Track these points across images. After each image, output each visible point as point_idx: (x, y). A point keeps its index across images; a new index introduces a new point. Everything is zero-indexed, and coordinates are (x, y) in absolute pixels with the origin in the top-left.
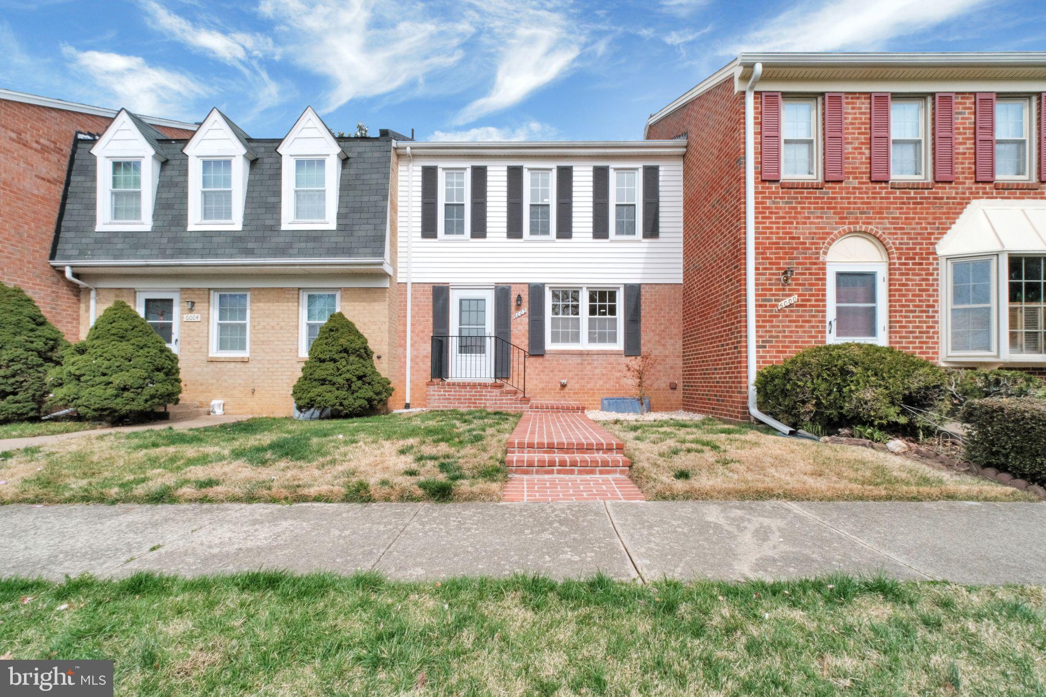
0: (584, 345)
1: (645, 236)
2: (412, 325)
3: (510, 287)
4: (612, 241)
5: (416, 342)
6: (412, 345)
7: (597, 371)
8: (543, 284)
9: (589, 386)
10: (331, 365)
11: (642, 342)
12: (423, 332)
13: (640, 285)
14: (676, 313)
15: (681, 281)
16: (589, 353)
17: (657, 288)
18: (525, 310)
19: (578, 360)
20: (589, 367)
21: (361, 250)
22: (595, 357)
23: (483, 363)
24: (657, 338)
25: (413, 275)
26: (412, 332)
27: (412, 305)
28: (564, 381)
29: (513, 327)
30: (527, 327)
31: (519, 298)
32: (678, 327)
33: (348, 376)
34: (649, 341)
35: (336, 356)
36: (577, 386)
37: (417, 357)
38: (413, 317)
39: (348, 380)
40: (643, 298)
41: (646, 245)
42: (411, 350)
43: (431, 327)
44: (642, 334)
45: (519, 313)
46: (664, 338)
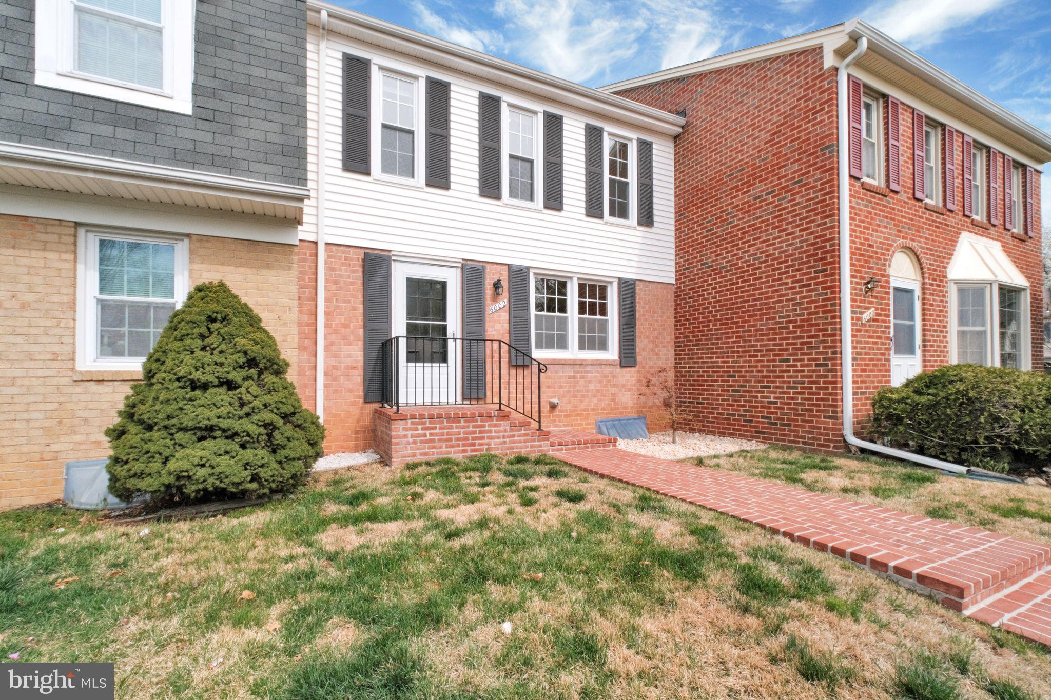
0: (573, 352)
1: (640, 224)
2: (327, 314)
3: (484, 267)
4: (606, 223)
5: (332, 343)
6: (327, 348)
7: (591, 386)
8: (528, 268)
9: (583, 406)
10: (222, 395)
11: (638, 350)
12: (346, 326)
13: (635, 281)
14: (668, 317)
15: (673, 281)
16: (583, 364)
17: (651, 285)
18: (503, 302)
19: (570, 371)
20: (582, 382)
21: (255, 167)
22: (589, 368)
23: (444, 377)
24: (651, 346)
25: (328, 230)
26: (327, 325)
27: (327, 281)
28: (555, 401)
29: (488, 325)
30: (507, 326)
31: (497, 285)
32: (670, 334)
33: (267, 416)
34: (644, 350)
35: (236, 376)
36: (569, 407)
37: (335, 368)
38: (327, 300)
39: (266, 426)
40: (637, 297)
41: (640, 234)
42: (326, 356)
43: (361, 320)
44: (638, 340)
45: (497, 306)
46: (657, 346)
